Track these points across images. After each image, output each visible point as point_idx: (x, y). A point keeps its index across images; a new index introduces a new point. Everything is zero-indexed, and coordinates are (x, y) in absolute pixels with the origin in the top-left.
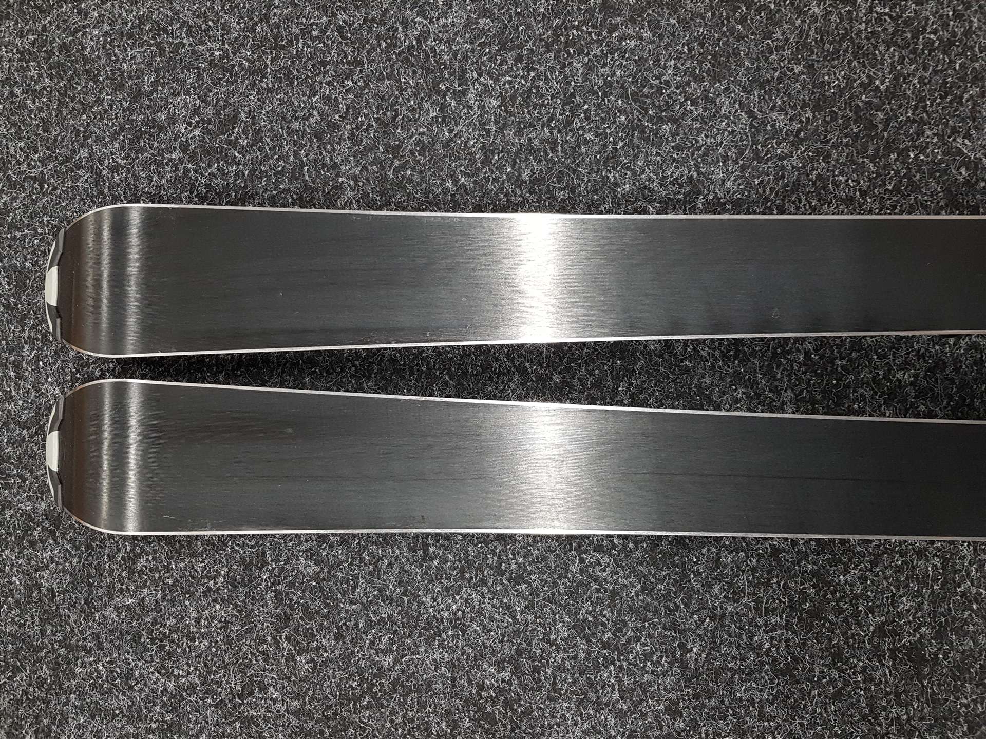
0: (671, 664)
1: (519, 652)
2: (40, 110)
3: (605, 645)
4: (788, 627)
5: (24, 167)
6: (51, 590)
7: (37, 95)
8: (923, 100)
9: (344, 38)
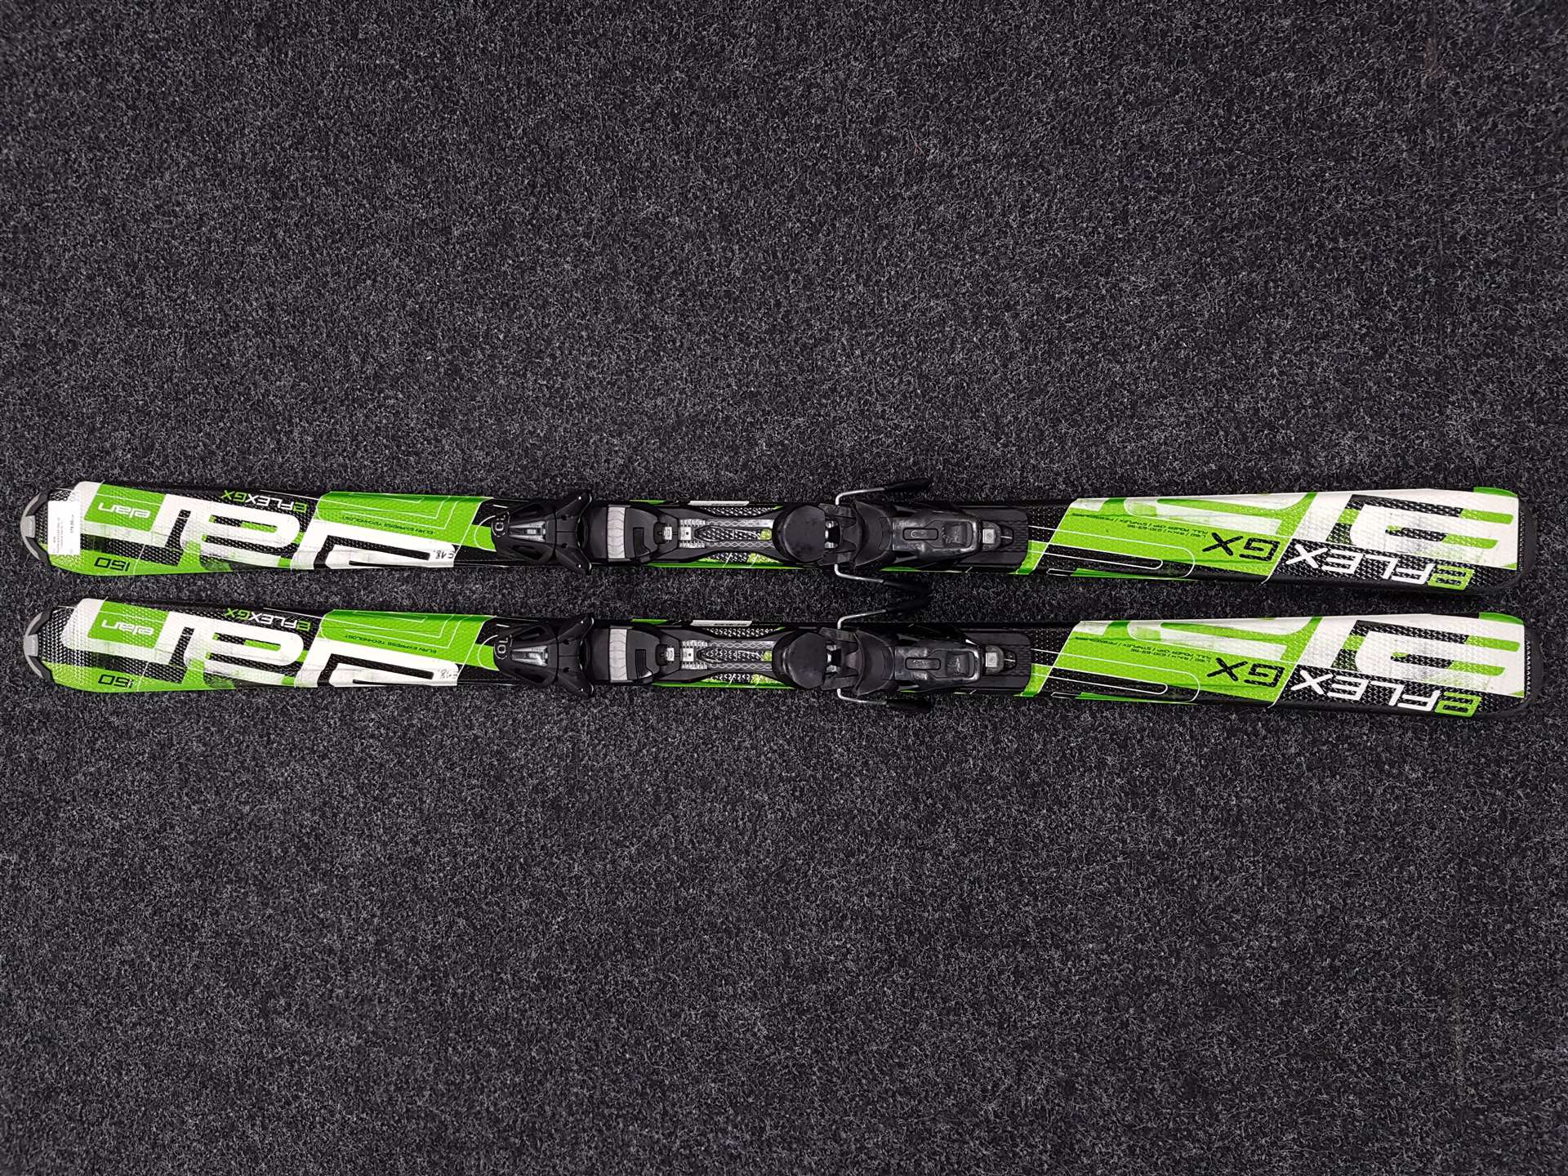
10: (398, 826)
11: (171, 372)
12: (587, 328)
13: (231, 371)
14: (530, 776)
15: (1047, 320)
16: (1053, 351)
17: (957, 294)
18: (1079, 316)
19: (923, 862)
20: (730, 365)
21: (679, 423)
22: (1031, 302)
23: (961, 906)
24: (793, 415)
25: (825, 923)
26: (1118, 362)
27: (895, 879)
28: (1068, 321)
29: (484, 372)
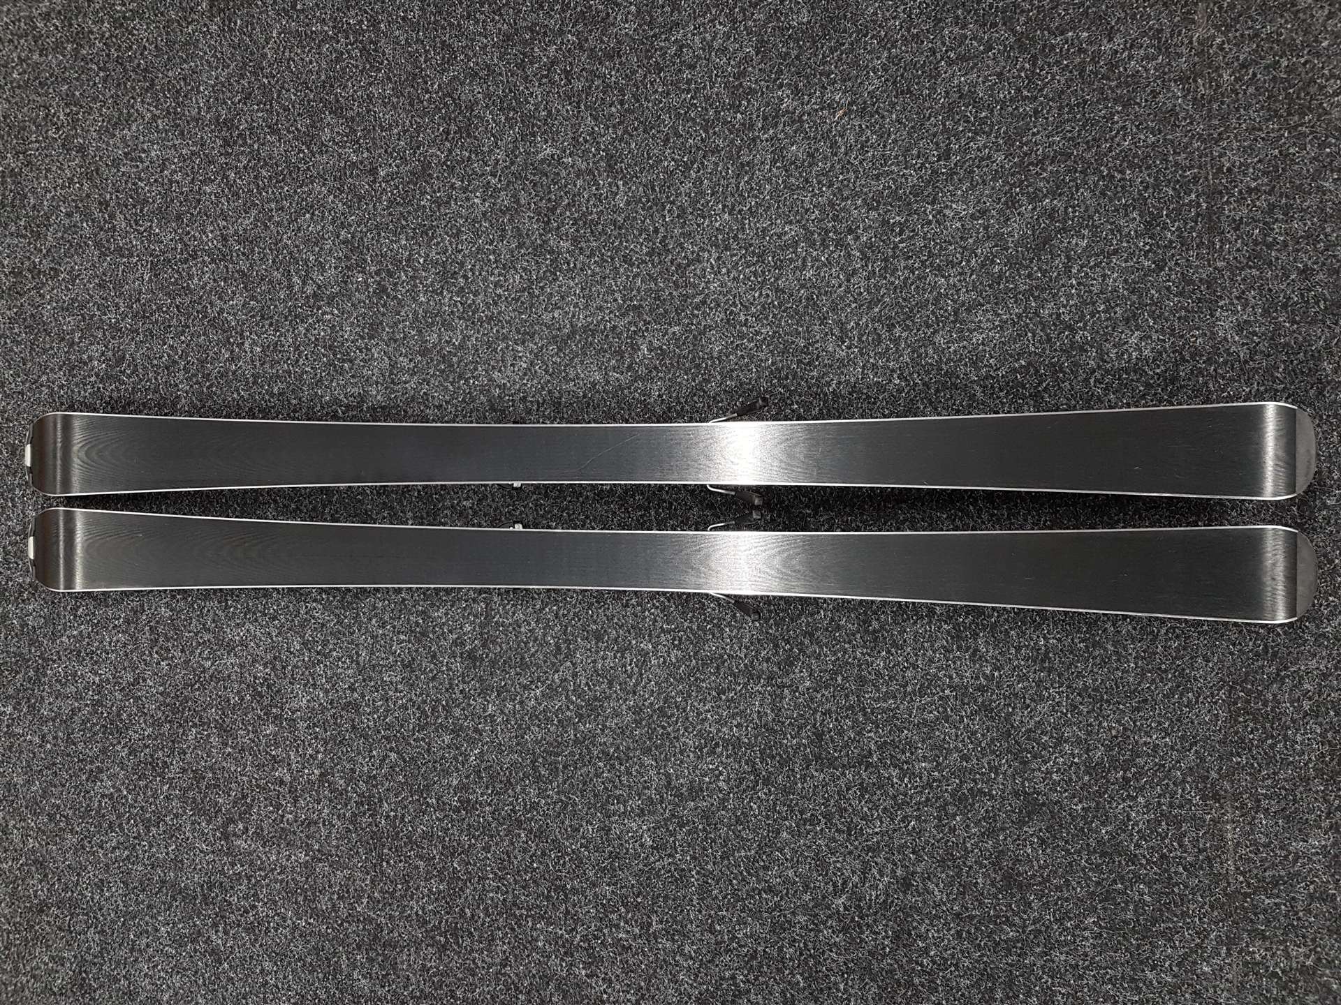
0: (352, 662)
1: (275, 658)
2: (21, 352)
3: (318, 653)
4: (409, 641)
5: (13, 386)
6: (33, 627)
7: (18, 343)
8: (477, 350)
9: (180, 312)
10: (338, 676)
11: (139, 294)
12: (494, 252)
13: (191, 293)
14: (451, 632)
15: (883, 241)
16: (888, 268)
17: (808, 220)
18: (910, 238)
19: (783, 698)
20: (616, 282)
21: (574, 332)
22: (870, 226)
23: (814, 733)
24: (670, 324)
25: (701, 750)
26: (943, 276)
27: (759, 712)
28: (901, 242)
29: (408, 291)
